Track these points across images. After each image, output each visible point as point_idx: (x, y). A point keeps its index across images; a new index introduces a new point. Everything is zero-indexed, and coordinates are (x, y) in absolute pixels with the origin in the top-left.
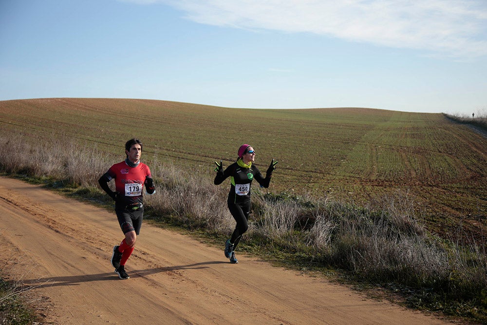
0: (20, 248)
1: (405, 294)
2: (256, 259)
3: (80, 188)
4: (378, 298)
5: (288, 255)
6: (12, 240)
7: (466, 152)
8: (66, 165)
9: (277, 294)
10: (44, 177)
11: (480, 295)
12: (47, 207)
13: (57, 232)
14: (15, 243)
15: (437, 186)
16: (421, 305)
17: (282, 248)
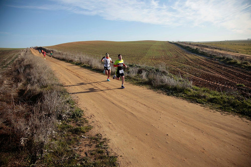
0: (71, 82)
1: (166, 91)
2: (128, 83)
3: (84, 65)
4: (160, 93)
5: (136, 81)
6: (69, 80)
7: (174, 51)
8: (80, 59)
9: (135, 93)
10: (75, 62)
11: (184, 91)
12: (76, 70)
13: (79, 77)
14: (70, 81)
15: (169, 60)
16: (171, 94)
17: (135, 79)
